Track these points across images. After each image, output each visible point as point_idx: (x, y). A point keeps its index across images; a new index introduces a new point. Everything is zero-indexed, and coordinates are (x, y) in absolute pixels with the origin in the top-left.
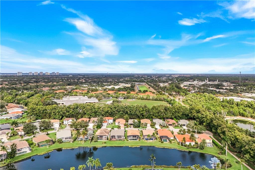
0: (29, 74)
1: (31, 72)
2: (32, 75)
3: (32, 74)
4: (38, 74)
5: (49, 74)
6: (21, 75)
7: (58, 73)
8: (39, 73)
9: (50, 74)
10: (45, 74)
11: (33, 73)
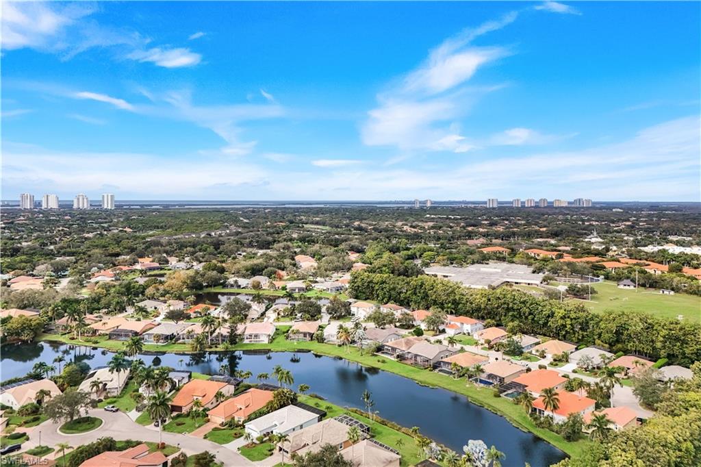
0: (512, 203)
1: (518, 200)
2: (520, 206)
3: (520, 203)
4: (536, 202)
5: (564, 205)
6: (495, 206)
7: (588, 201)
8: (538, 200)
9: (569, 203)
10: (553, 203)
11: (522, 200)
